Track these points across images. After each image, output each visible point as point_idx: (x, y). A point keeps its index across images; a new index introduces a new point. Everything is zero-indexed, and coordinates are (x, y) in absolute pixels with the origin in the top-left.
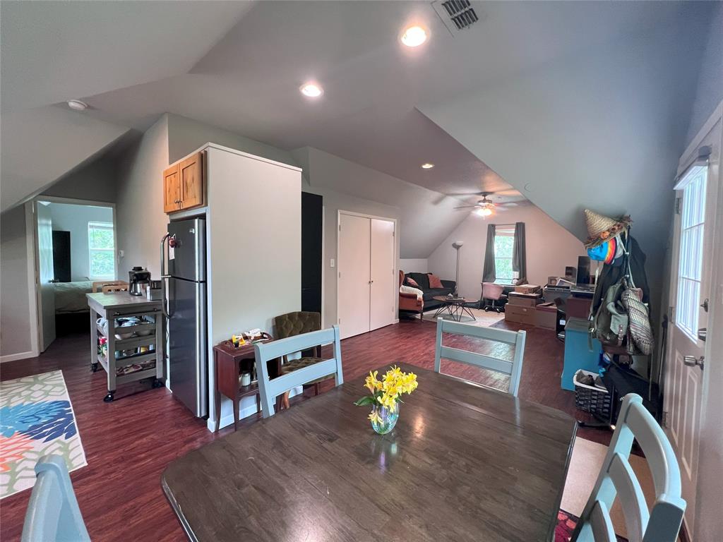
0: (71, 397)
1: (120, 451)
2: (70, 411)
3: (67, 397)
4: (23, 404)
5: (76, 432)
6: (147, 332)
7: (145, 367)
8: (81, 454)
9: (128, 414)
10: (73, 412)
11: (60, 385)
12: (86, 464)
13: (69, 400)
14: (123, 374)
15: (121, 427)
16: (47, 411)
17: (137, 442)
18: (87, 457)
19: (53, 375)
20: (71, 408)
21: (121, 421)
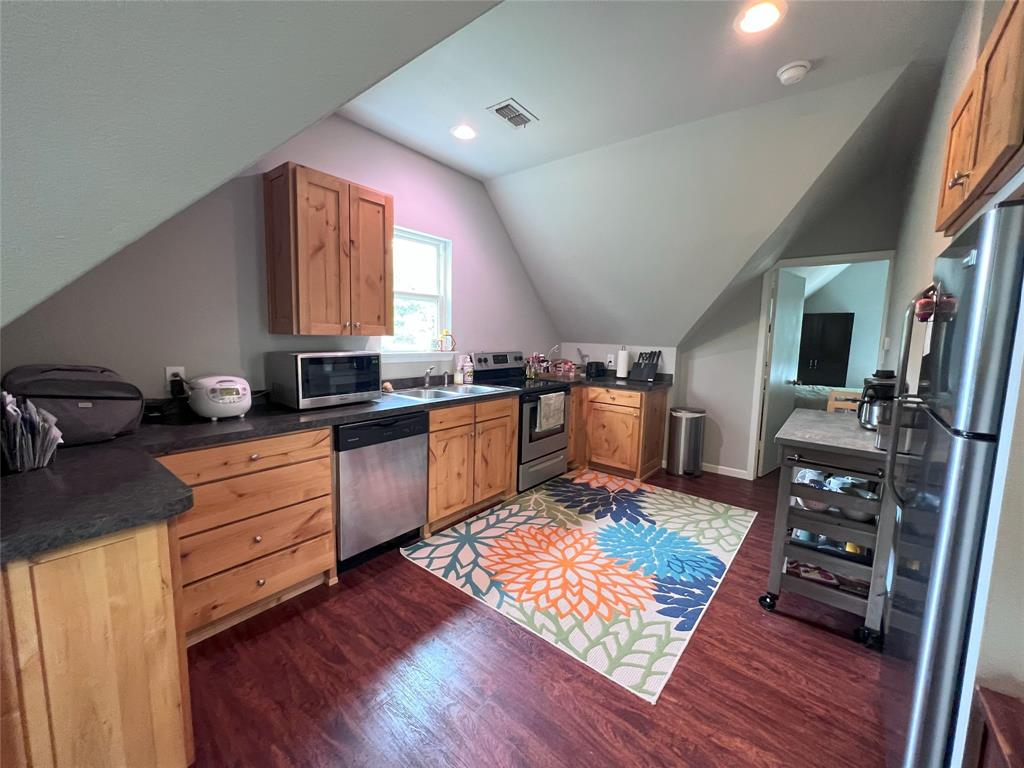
0: (735, 562)
1: (705, 729)
2: (714, 584)
3: (728, 560)
4: (689, 538)
5: (690, 629)
6: (859, 514)
7: (843, 585)
8: (666, 674)
9: (774, 660)
10: (715, 590)
11: (739, 537)
12: (653, 700)
13: (728, 567)
14: (798, 575)
15: (746, 678)
16: (697, 564)
17: (738, 742)
18: (667, 688)
19: (745, 515)
20: (720, 581)
21: (755, 664)
